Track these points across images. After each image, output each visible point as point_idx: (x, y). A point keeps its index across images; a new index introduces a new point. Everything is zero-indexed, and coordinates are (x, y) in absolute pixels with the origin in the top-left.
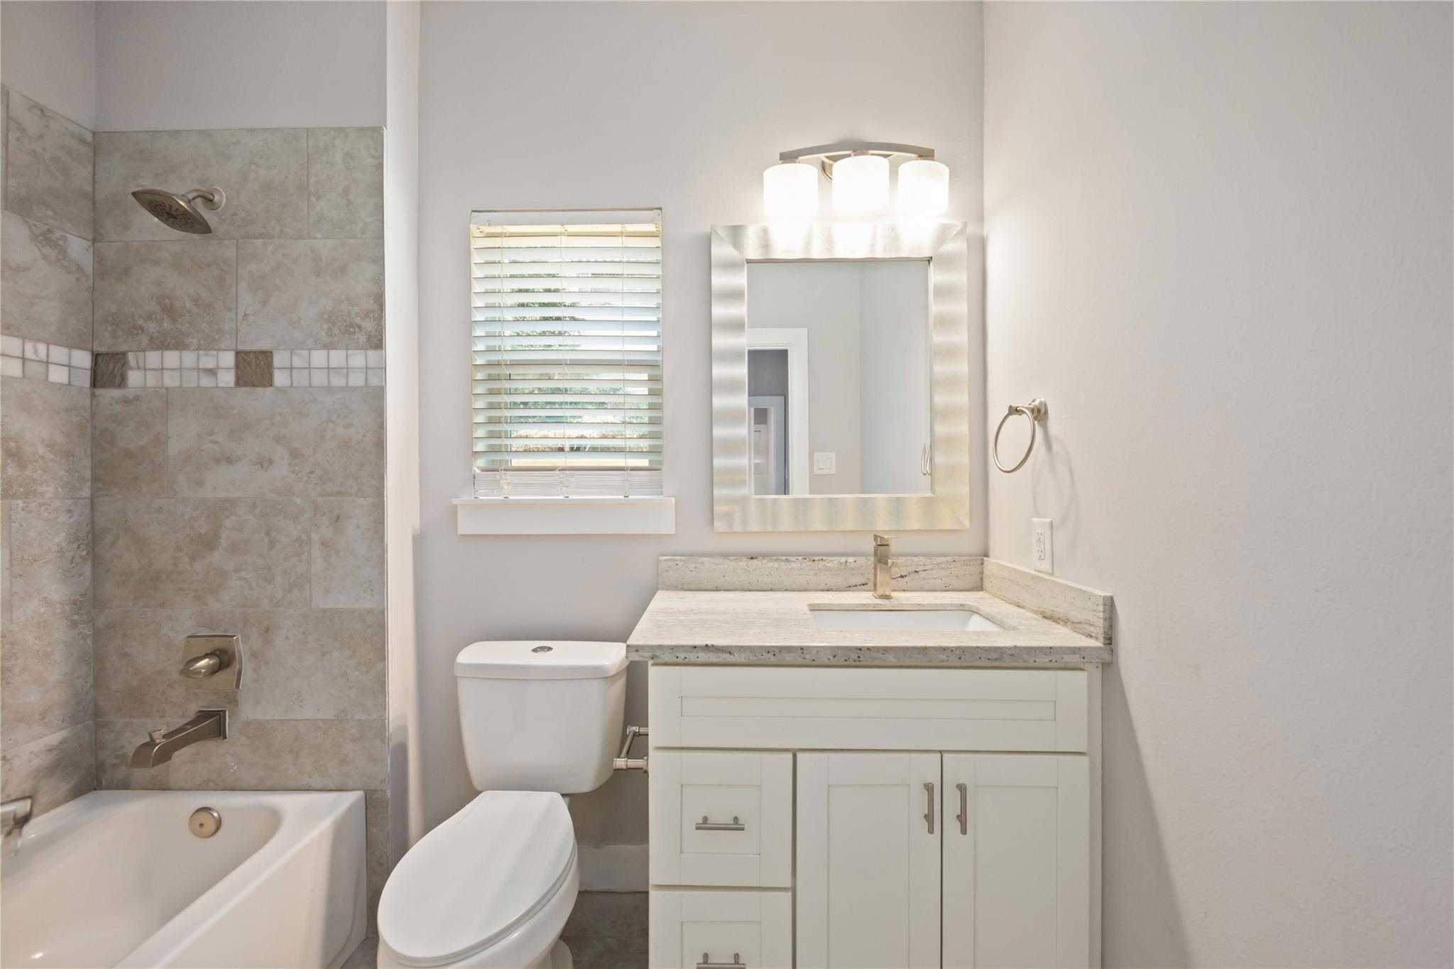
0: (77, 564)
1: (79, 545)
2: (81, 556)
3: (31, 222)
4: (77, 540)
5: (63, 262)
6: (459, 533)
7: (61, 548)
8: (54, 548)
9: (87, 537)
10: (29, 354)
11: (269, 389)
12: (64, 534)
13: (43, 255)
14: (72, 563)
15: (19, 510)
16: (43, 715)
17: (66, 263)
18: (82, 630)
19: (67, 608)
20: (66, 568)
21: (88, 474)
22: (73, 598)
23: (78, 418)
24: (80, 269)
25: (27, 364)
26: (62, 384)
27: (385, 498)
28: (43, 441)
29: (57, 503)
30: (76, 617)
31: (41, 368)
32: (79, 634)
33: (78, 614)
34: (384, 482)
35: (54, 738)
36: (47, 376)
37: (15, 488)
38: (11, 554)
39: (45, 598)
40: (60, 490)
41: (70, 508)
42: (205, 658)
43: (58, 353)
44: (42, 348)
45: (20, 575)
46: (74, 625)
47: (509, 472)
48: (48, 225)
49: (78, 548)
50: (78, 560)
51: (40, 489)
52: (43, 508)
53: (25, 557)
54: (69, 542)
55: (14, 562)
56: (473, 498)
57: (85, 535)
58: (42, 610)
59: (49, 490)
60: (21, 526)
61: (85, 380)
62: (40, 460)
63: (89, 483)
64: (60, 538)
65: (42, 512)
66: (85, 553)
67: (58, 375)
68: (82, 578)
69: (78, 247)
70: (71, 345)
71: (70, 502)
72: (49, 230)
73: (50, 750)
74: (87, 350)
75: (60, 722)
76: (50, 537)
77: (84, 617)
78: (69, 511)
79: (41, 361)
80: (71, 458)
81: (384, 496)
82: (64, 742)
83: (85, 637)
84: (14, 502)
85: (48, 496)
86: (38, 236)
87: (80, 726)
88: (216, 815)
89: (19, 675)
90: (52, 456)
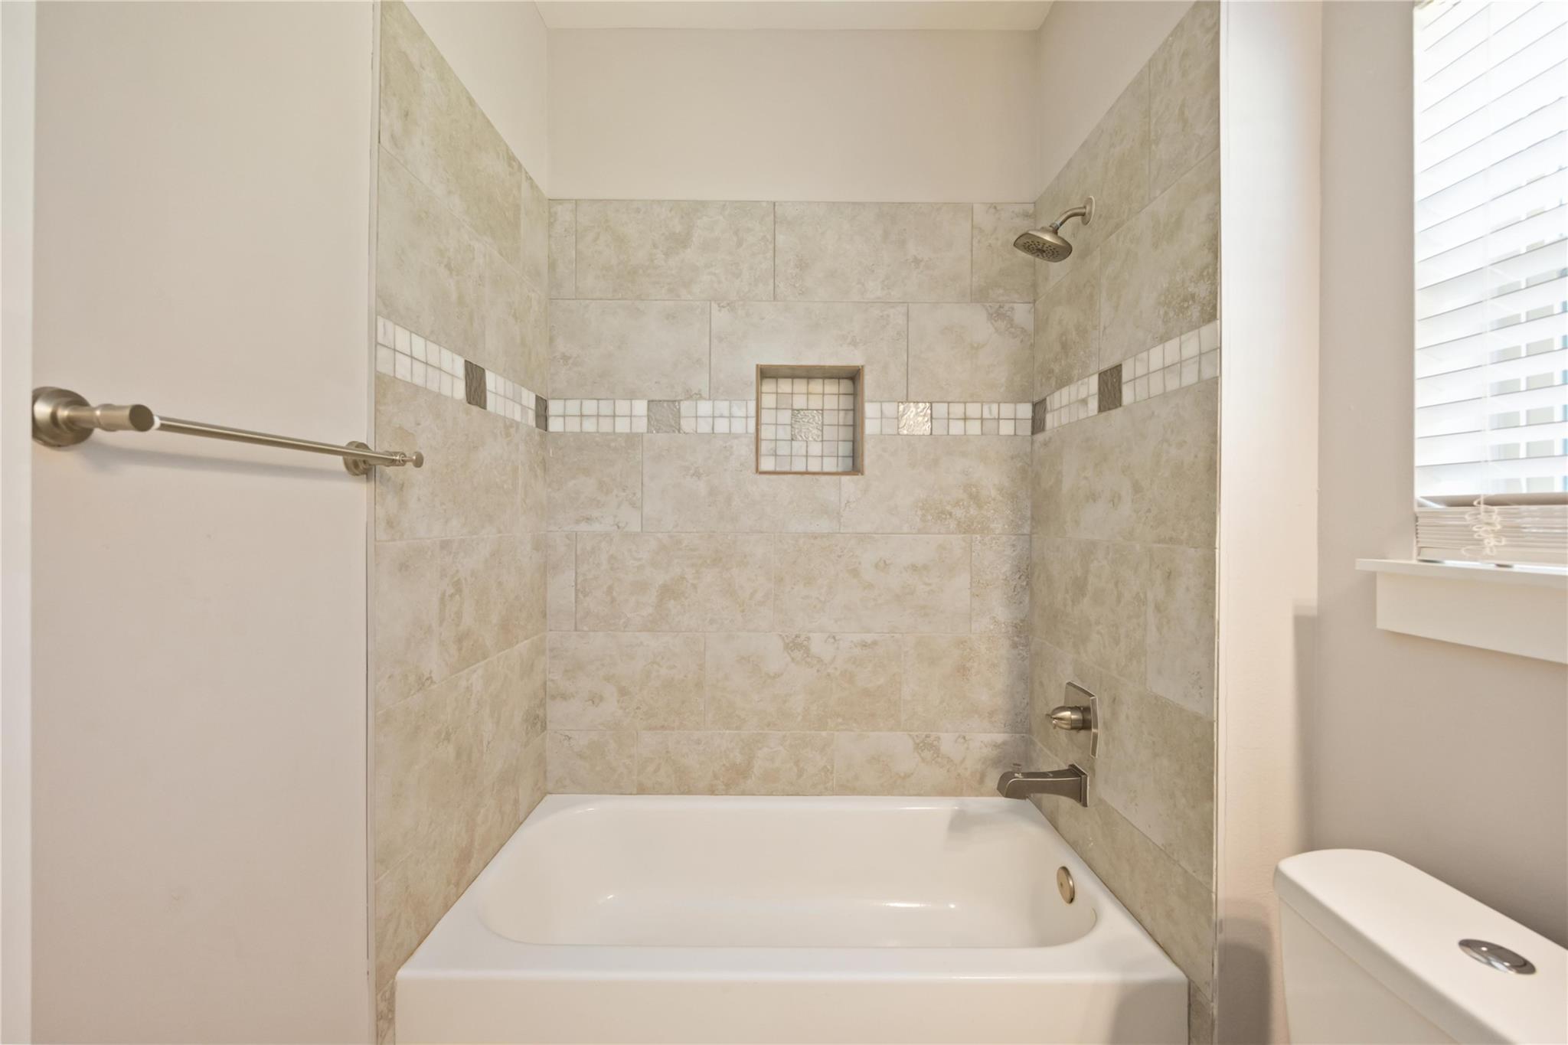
0: (1019, 593)
1: (1021, 576)
2: (1022, 587)
3: (987, 305)
4: (1019, 571)
5: (1011, 329)
6: (1382, 623)
7: (1007, 577)
8: (1001, 577)
9: (1027, 569)
10: (986, 415)
11: (1119, 410)
12: (1009, 565)
13: (996, 329)
14: (1014, 591)
15: (977, 542)
16: (991, 714)
17: (1013, 330)
18: (1021, 652)
19: (1010, 629)
20: (1010, 595)
21: (1029, 514)
22: (1015, 622)
23: (1020, 464)
24: (1023, 330)
25: (985, 422)
26: (1009, 436)
27: (1217, 551)
28: (995, 485)
29: (1004, 539)
30: (1016, 639)
31: (995, 423)
32: (1019, 654)
33: (1018, 636)
34: (1215, 525)
35: (1000, 737)
36: (998, 431)
37: (975, 524)
38: (972, 577)
39: (994, 617)
40: (1006, 527)
41: (1014, 543)
42: (1068, 710)
43: (1007, 410)
44: (995, 407)
45: (977, 596)
46: (1015, 646)
47: (1496, 508)
48: (999, 302)
49: (1020, 578)
50: (1019, 589)
51: (992, 526)
52: (994, 541)
53: (981, 581)
54: (1013, 573)
55: (974, 585)
56: (1414, 562)
57: (1025, 567)
58: (992, 627)
59: (998, 526)
60: (979, 555)
61: (1026, 429)
62: (992, 502)
63: (1029, 522)
64: (1006, 568)
65: (993, 545)
66: (1025, 583)
67: (1007, 428)
68: (1022, 605)
69: (1021, 313)
70: (1017, 400)
71: (1014, 538)
72: (1000, 307)
73: (996, 746)
74: (1029, 402)
75: (1003, 726)
76: (999, 567)
77: (1023, 641)
78: (1014, 546)
79: (995, 419)
80: (1015, 499)
81: (1215, 548)
82: (1005, 743)
83: (1023, 659)
84: (974, 536)
85: (997, 532)
86: (992, 315)
87: (1018, 736)
88: (1071, 883)
89: (975, 675)
90: (1001, 498)
